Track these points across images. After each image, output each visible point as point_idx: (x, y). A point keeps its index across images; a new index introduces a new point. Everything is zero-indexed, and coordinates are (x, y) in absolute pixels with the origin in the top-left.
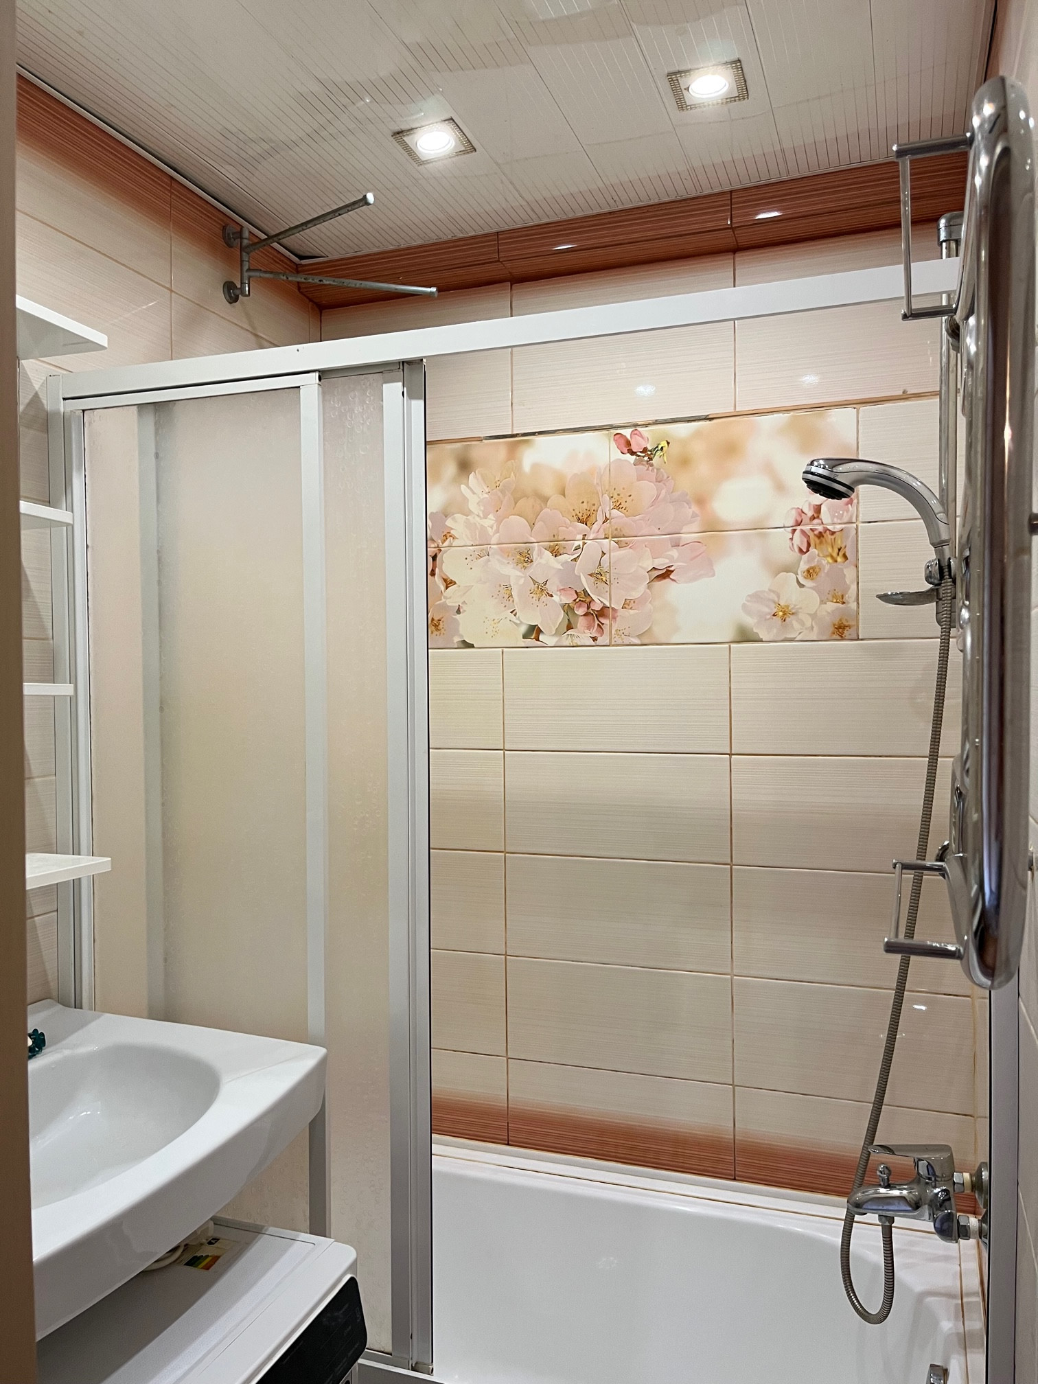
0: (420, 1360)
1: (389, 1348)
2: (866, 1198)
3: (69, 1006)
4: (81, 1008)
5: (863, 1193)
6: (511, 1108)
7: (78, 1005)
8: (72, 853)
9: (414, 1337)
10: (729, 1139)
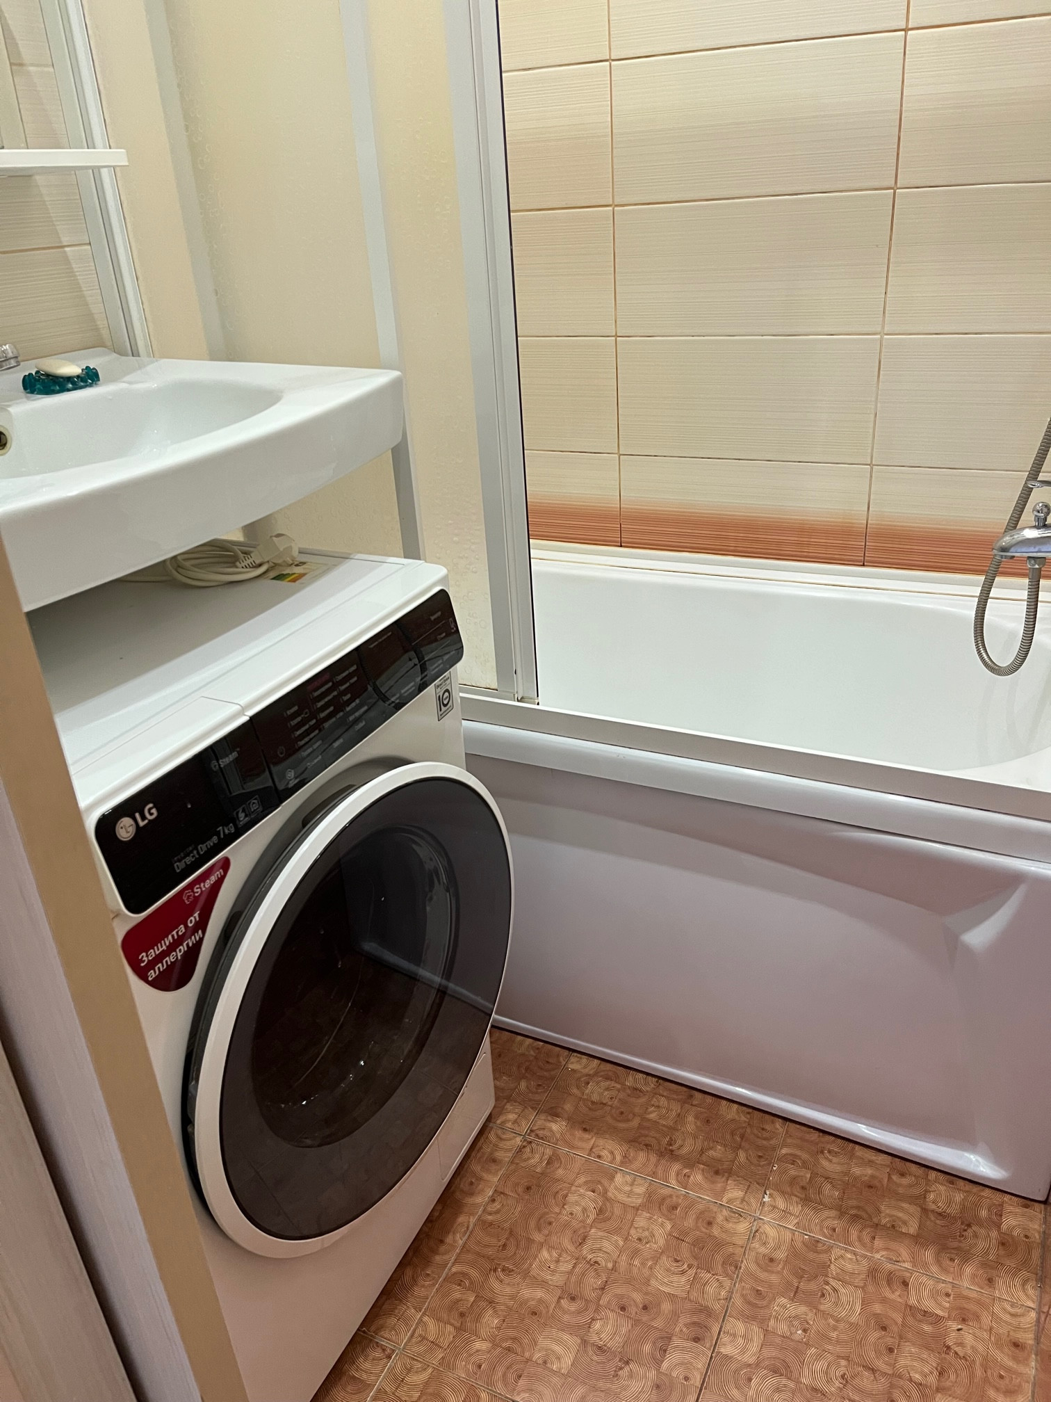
0: (525, 695)
1: (495, 685)
2: (1014, 541)
3: (127, 355)
4: (139, 356)
5: (1011, 536)
6: (623, 508)
7: (135, 353)
8: (86, 147)
9: (518, 672)
10: (862, 524)
